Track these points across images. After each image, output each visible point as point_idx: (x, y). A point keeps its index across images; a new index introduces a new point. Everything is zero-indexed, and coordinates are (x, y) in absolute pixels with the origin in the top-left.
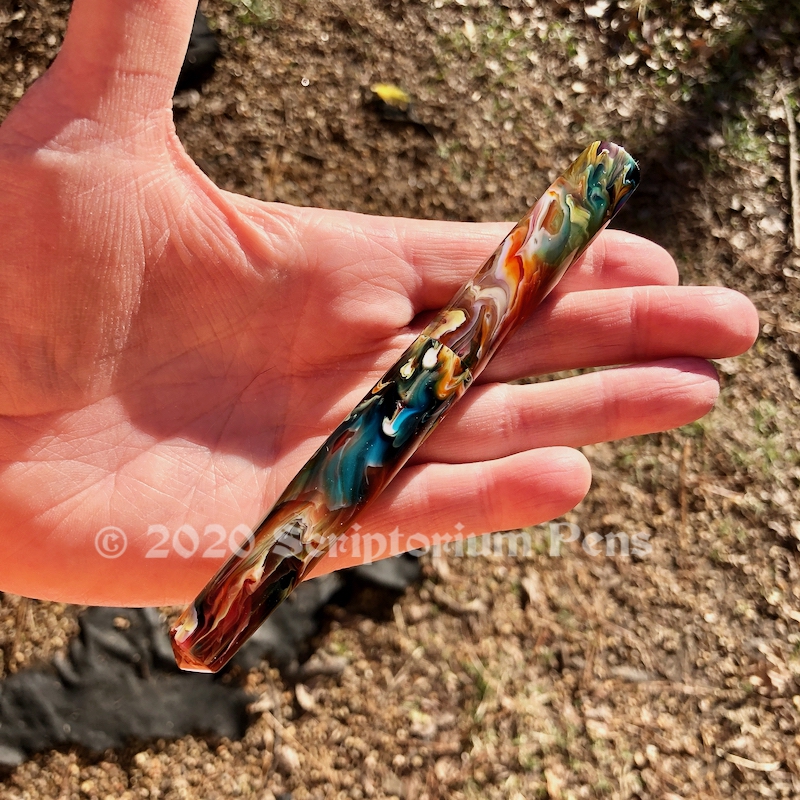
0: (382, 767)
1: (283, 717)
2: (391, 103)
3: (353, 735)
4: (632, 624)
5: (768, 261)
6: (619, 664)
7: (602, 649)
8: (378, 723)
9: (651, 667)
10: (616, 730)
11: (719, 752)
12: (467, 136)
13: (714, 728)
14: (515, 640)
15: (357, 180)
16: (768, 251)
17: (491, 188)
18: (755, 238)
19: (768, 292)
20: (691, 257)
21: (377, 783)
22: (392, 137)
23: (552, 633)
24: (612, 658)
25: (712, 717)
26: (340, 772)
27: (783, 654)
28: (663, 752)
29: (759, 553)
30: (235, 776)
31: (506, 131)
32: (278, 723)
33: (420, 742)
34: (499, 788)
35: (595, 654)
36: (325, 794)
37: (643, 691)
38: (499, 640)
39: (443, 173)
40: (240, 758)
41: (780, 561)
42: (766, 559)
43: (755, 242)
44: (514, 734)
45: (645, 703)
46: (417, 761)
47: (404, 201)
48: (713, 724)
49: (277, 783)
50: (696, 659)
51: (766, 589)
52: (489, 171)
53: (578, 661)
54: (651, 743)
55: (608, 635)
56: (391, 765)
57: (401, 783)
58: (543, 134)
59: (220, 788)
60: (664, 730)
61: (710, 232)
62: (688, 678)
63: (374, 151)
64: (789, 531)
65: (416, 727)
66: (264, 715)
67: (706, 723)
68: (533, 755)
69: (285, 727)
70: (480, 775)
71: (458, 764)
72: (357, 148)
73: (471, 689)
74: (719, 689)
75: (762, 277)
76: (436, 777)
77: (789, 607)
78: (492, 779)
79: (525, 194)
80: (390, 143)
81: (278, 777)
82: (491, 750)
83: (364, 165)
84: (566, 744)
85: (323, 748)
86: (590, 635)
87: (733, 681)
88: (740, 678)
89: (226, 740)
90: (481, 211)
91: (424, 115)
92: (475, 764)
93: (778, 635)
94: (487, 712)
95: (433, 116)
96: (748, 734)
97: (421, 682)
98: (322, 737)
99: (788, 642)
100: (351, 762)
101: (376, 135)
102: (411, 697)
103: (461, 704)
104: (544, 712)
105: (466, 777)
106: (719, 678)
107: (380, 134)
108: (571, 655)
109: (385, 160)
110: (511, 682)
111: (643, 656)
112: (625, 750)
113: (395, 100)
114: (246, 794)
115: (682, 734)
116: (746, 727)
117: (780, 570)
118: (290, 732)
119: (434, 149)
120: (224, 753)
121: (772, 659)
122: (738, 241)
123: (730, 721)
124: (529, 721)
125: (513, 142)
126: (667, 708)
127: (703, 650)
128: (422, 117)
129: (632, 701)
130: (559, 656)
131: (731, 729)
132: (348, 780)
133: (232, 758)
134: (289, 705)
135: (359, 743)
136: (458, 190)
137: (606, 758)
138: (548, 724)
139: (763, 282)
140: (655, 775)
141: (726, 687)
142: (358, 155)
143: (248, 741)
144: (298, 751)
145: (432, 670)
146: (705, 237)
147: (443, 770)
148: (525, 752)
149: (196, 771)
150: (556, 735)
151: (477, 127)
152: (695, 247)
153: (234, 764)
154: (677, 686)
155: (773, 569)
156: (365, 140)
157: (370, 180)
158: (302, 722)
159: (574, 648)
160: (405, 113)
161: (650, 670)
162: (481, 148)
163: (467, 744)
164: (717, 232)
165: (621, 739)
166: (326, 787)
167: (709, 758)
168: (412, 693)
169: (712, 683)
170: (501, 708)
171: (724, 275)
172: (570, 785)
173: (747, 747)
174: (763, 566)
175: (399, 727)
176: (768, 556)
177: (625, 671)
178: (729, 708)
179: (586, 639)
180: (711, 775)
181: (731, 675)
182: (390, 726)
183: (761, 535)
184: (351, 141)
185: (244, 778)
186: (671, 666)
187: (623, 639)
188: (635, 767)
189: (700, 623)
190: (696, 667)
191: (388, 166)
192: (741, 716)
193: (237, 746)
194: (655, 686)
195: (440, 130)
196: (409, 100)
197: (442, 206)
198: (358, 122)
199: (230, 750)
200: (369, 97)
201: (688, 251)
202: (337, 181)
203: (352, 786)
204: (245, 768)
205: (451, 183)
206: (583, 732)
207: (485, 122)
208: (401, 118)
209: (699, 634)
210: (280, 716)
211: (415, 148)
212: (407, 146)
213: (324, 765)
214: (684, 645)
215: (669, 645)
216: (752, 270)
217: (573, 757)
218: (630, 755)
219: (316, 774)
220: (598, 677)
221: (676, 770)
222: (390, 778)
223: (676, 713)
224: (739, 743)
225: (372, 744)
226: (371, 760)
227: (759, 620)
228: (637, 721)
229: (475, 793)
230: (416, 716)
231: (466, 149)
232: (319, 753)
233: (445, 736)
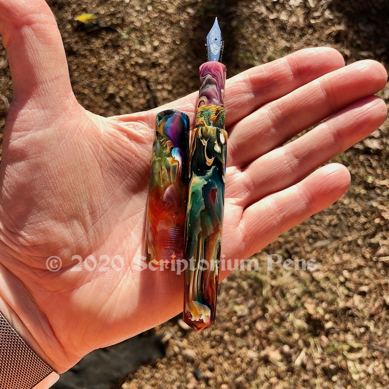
0: (233, 338)
1: (179, 338)
2: (87, 23)
3: (213, 330)
4: (313, 221)
5: (301, 20)
6: (315, 242)
7: (304, 239)
8: (221, 319)
9: (329, 236)
10: (326, 272)
11: (374, 259)
12: (132, 22)
13: (368, 249)
14: (265, 253)
15: (90, 70)
16: (299, 15)
17: (156, 43)
18: (290, 11)
19: (307, 35)
20: (265, 34)
21: (233, 346)
22: (96, 40)
23: (279, 242)
24: (311, 240)
25: (365, 245)
26: (215, 348)
27: (384, 203)
28: (351, 271)
29: (355, 162)
30: (170, 373)
31: (150, 11)
32: (178, 342)
33: (244, 318)
34: (287, 322)
35: (302, 242)
36: (213, 361)
37: (331, 249)
38: (258, 257)
39: (130, 47)
40: (168, 365)
41: (366, 162)
42: (359, 163)
43: (291, 13)
44: (283, 295)
45: (334, 253)
46: (247, 327)
47: (117, 69)
48: (367, 248)
49: (190, 367)
50: (348, 223)
51: (365, 177)
52: (151, 36)
53: (297, 249)
54: (344, 269)
55: (304, 231)
56: (236, 335)
57: (244, 341)
58: (168, 5)
59: (166, 381)
60: (347, 261)
61: (268, 18)
62: (347, 234)
63: (91, 51)
64: (364, 145)
65: (239, 313)
66: (170, 341)
67: (364, 250)
68: (296, 300)
69: (182, 341)
70: (277, 320)
71: (265, 320)
72: (82, 53)
73: (255, 285)
74: (363, 232)
75: (302, 29)
76: (258, 331)
77: (378, 180)
78: (283, 319)
79: (173, 39)
80: (97, 43)
81: (189, 364)
82: (277, 308)
83: (90, 60)
84: (308, 288)
85: (203, 342)
86: (297, 235)
87: (367, 225)
88: (370, 222)
89: (158, 360)
90: (157, 57)
91: (106, 22)
92: (272, 317)
93: (378, 195)
94: (267, 292)
95: (111, 20)
96: (383, 245)
97: (232, 292)
98: (200, 338)
99: (384, 196)
100: (218, 342)
101: (88, 42)
102: (231, 301)
103: (254, 293)
104: (292, 279)
105: (271, 324)
106: (361, 227)
107: (90, 41)
108: (292, 248)
109: (99, 53)
110: (272, 273)
111: (324, 233)
112: (334, 278)
113: (88, 20)
114: (179, 378)
115: (356, 259)
116: (381, 242)
117: (367, 165)
118: (185, 343)
119: (120, 36)
120: (160, 366)
121: (381, 207)
122: (283, 17)
123: (374, 244)
124: (287, 286)
125: (156, 15)
126: (344, 251)
127: (349, 218)
128: (106, 23)
129: (328, 255)
130: (287, 251)
131: (375, 247)
132: (220, 350)
133: (165, 366)
134: (179, 331)
135: (218, 332)
136: (141, 52)
137: (328, 286)
138: (296, 283)
139: (303, 32)
140: (352, 283)
141: (365, 230)
142: (85, 56)
143: (168, 355)
144: (192, 349)
145: (234, 284)
146: (267, 21)
147: (260, 326)
148: (292, 301)
149: (152, 379)
150: (302, 287)
151: (135, 15)
152: (265, 28)
153: (167, 368)
154: (345, 239)
155: (364, 166)
156: (84, 47)
157: (96, 66)
158: (188, 335)
159: (292, 244)
160: (97, 25)
161: (329, 238)
162: (142, 26)
163: (265, 310)
164: (272, 17)
165: (331, 274)
166: (212, 358)
167: (371, 263)
168: (230, 299)
169: (359, 230)
170: (272, 287)
171: (284, 36)
172: (317, 305)
173: (385, 251)
174: (359, 167)
175: (232, 317)
176: (360, 162)
177: (319, 244)
178: (371, 238)
179: (295, 238)
180: (374, 270)
181: (365, 223)
182: (228, 318)
183: (352, 153)
184: (77, 50)
185: (174, 372)
186: (338, 232)
187: (312, 230)
188: (342, 284)
189: (342, 206)
190: (349, 227)
191: (102, 55)
192: (377, 239)
193: (165, 360)
194: (335, 244)
195: (118, 25)
196: (95, 17)
197: (137, 63)
198: (76, 39)
199: (162, 363)
200: (75, 24)
201: (262, 32)
202: (80, 74)
203: (223, 352)
204: (173, 367)
205: (136, 50)
206: (313, 279)
207: (137, 11)
208: (96, 28)
209: (344, 212)
210: (177, 338)
211: (110, 40)
212: (106, 41)
213: (207, 349)
214: (340, 219)
215: (333, 223)
216: (295, 28)
217: (313, 292)
218: (337, 279)
219: (205, 354)
220: (308, 252)
221: (360, 276)
222: (238, 340)
223: (349, 251)
224: (381, 251)
225: (223, 330)
226: (226, 337)
227: (368, 193)
228: (334, 263)
229: (278, 329)
230: (237, 308)
231: (135, 29)
232: (202, 345)
233: (254, 311)
